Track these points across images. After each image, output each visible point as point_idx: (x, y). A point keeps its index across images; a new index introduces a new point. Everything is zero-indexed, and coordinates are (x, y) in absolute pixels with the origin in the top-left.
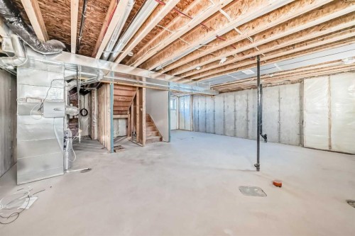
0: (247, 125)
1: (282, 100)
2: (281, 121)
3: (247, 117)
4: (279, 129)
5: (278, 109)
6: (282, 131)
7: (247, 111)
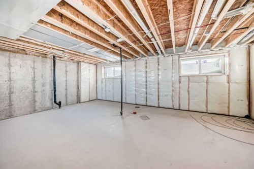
0: (34, 96)
1: (68, 73)
2: (68, 89)
3: (34, 87)
4: (66, 95)
5: (65, 79)
6: (68, 96)
7: (34, 81)
